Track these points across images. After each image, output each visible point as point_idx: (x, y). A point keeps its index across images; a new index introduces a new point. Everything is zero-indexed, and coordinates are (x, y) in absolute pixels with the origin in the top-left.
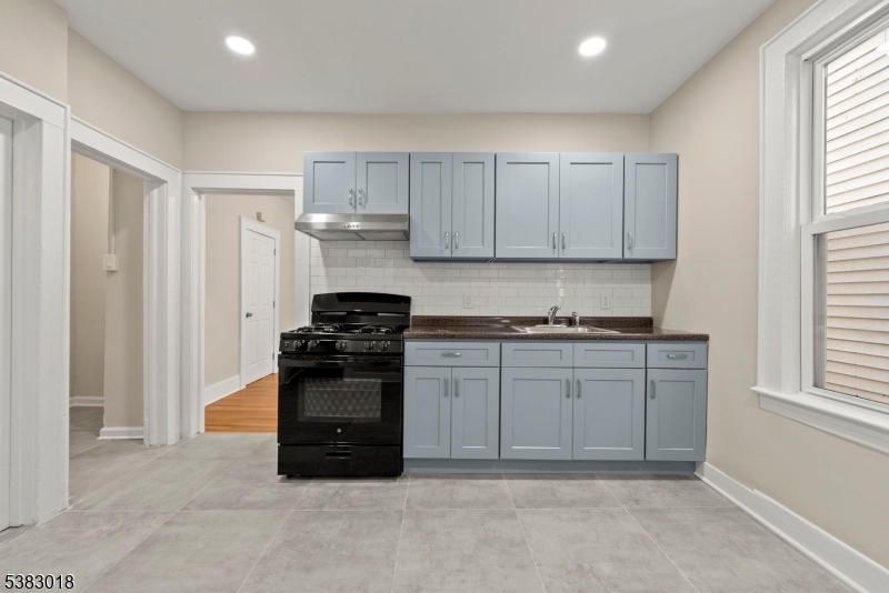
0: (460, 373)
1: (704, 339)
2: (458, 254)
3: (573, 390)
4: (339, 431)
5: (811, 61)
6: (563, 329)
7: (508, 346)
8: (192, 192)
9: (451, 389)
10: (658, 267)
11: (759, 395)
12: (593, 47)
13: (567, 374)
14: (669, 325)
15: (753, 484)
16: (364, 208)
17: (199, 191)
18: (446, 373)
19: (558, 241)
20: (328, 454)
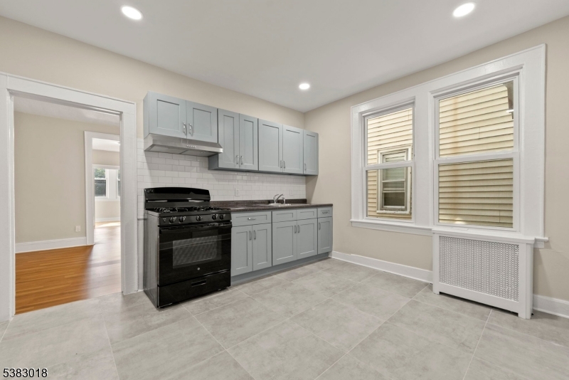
0: (255, 228)
1: (331, 205)
2: (243, 168)
3: (297, 230)
4: (199, 269)
5: (364, 117)
6: (280, 205)
7: (275, 213)
8: (7, 93)
9: (252, 236)
10: (309, 178)
11: (352, 222)
12: (304, 86)
13: (294, 223)
14: (314, 201)
15: (350, 252)
16: (192, 135)
17: (12, 93)
18: (249, 228)
19: (283, 165)
20: (193, 284)
